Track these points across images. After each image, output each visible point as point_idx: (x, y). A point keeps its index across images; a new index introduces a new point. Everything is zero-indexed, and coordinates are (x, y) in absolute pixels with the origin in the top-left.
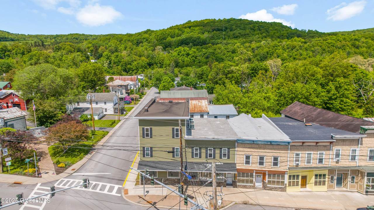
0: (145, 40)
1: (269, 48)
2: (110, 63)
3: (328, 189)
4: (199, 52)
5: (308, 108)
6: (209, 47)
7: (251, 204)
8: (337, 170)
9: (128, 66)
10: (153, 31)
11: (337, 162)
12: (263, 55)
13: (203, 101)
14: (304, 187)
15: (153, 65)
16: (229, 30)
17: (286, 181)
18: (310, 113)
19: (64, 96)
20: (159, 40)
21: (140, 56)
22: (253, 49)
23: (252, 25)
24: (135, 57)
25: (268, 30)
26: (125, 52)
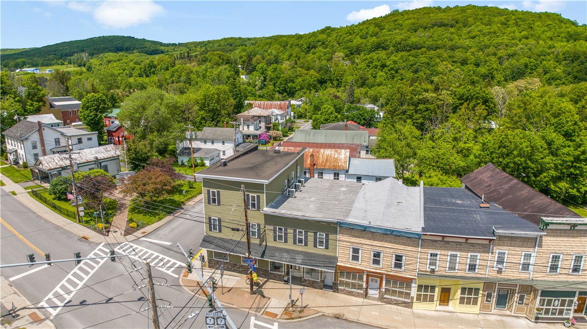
0: (320, 43)
1: (530, 58)
2: (265, 80)
3: (480, 310)
4: (404, 62)
5: (502, 176)
6: (422, 54)
7: (346, 320)
8: (497, 285)
9: (289, 85)
10: (334, 29)
11: (500, 271)
12: (518, 69)
13: (343, 151)
14: (445, 305)
15: (326, 83)
16: (461, 25)
17: (414, 292)
18: (500, 186)
19: (168, 131)
20: (342, 43)
21: (308, 69)
22: (500, 58)
23: (505, 16)
24: (300, 71)
25: (532, 26)
26: (288, 62)
